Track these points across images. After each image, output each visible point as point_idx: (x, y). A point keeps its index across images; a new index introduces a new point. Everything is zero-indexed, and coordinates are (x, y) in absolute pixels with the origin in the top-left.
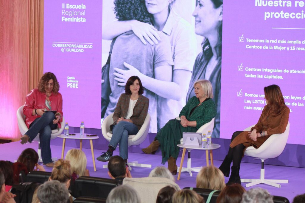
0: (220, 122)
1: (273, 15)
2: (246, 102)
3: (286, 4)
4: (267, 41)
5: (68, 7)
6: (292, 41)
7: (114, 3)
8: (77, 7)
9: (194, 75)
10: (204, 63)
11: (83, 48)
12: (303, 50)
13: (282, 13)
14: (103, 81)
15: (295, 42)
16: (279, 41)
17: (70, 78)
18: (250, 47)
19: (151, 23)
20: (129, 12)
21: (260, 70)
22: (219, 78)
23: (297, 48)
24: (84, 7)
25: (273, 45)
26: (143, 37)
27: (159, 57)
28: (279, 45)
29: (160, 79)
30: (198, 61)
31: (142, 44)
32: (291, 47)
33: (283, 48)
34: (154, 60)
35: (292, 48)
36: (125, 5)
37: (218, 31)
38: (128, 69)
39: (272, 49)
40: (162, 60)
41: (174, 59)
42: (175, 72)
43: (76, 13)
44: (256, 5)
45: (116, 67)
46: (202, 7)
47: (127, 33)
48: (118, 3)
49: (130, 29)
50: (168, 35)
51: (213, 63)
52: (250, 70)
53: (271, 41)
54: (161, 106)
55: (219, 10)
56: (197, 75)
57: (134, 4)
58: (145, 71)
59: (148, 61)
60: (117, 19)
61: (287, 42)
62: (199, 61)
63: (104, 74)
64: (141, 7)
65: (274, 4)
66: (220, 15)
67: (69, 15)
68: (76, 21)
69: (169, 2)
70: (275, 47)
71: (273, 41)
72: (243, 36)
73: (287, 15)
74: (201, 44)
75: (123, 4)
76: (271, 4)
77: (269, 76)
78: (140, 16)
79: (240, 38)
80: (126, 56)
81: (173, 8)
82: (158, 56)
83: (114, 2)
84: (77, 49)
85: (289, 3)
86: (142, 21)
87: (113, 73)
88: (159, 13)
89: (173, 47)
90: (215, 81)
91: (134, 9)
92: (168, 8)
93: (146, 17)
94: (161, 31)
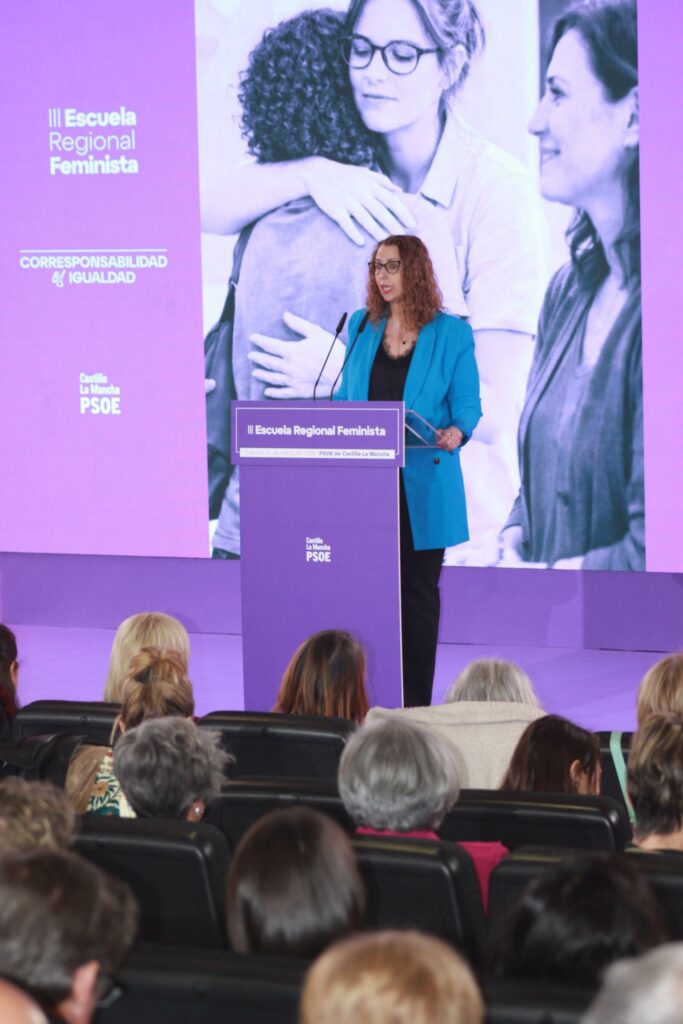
0: (646, 513)
5: (72, 121)
7: (241, 101)
8: (103, 119)
9: (544, 348)
10: (576, 303)
11: (134, 266)
14: (211, 384)
17: (88, 379)
19: (378, 168)
20: (295, 129)
22: (635, 352)
24: (130, 119)
26: (350, 220)
30: (556, 295)
31: (348, 243)
36: (279, 104)
37: (622, 185)
38: (299, 337)
41: (466, 292)
43: (100, 143)
45: (255, 332)
46: (562, 101)
47: (291, 207)
48: (252, 100)
49: (304, 192)
50: (442, 206)
51: (612, 299)
55: (626, 107)
56: (553, 349)
57: (311, 100)
60: (255, 158)
62: (560, 294)
63: (215, 361)
64: (340, 111)
66: (630, 124)
67: (75, 149)
68: (103, 171)
69: (439, 85)
74: (563, 235)
75: (274, 99)
78: (335, 141)
80: (289, 291)
81: (455, 109)
83: (239, 96)
84: (110, 273)
86: (345, 161)
87: (247, 353)
88: (406, 128)
89: (462, 250)
90: (618, 363)
91: (313, 118)
92: (440, 108)
93: (359, 147)
94: (415, 192)
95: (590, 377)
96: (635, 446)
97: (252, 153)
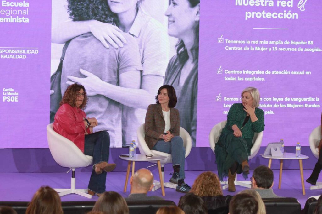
0: (197, 130)
1: (255, 15)
2: (225, 107)
3: (268, 3)
4: (248, 42)
5: (4, 4)
6: (274, 42)
7: (68, 1)
8: (16, 4)
9: (167, 80)
10: (178, 67)
11: (26, 53)
12: (285, 51)
13: (264, 13)
14: (53, 91)
15: (277, 43)
16: (261, 42)
17: (6, 90)
18: (230, 48)
19: (115, 24)
20: (87, 11)
21: (241, 72)
22: (195, 82)
23: (279, 49)
24: (27, 5)
25: (254, 46)
26: (104, 40)
27: (124, 62)
28: (261, 46)
29: (125, 87)
30: (171, 65)
31: (103, 47)
32: (273, 48)
33: (265, 49)
34: (118, 66)
35: (274, 49)
36: (81, 3)
37: (194, 32)
38: (85, 76)
39: (253, 50)
40: (128, 65)
41: (142, 63)
42: (143, 78)
43: (15, 12)
44: (236, 4)
45: (69, 75)
46: (176, 6)
47: (84, 35)
49: (88, 31)
50: (136, 37)
51: (189, 66)
52: (229, 72)
53: (252, 42)
54: (127, 116)
55: (196, 9)
56: (170, 80)
57: (93, 2)
58: (107, 78)
59: (111, 66)
60: (72, 19)
61: (269, 42)
62: (173, 64)
63: (54, 84)
64: (103, 6)
65: (255, 3)
66: (197, 14)
67: (5, 14)
68: (16, 22)
70: (256, 47)
71: (254, 42)
72: (221, 37)
73: (269, 15)
74: (175, 47)
75: (80, 1)
76: (252, 4)
77: (250, 78)
78: (100, 15)
79: (219, 39)
80: (82, 62)
81: (141, 8)
82: (123, 60)
84: (16, 55)
85: (271, 2)
86: (104, 21)
87: (66, 82)
88: (125, 12)
89: (142, 51)
90: (190, 85)
91: (93, 8)
92: (136, 6)
93: (109, 17)
94: (127, 32)
95: (181, 89)
96: (194, 110)
97: (71, 18)
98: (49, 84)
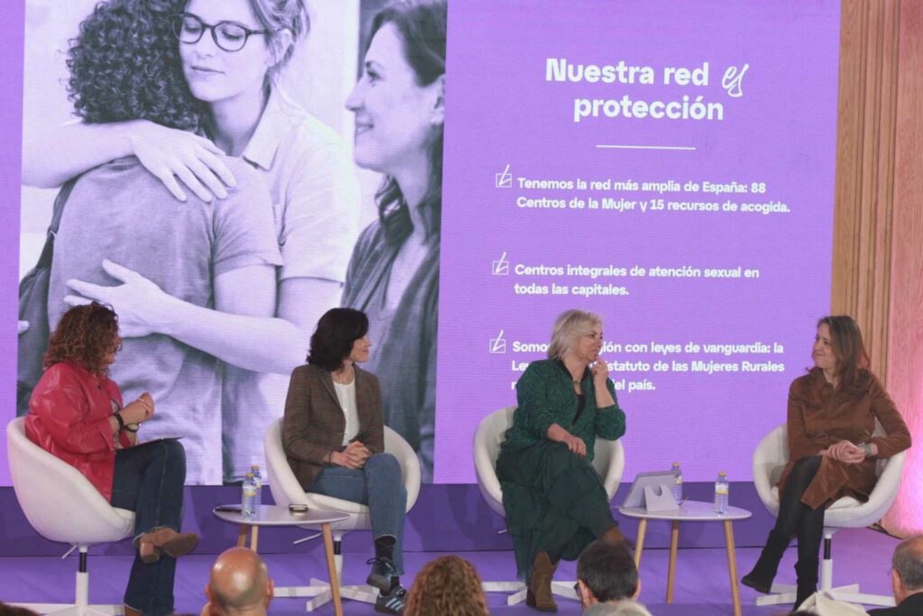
0: (436, 434)
1: (601, 108)
2: (517, 369)
3: (637, 75)
4: (582, 185)
6: (654, 185)
7: (69, 66)
9: (351, 294)
10: (382, 256)
12: (687, 210)
13: (626, 102)
14: (25, 324)
15: (664, 187)
16: (619, 185)
18: (531, 203)
19: (203, 132)
20: (123, 94)
21: (560, 271)
22: (432, 298)
23: (669, 204)
25: (599, 195)
27: (229, 242)
28: (617, 195)
29: (232, 311)
30: (364, 250)
31: (170, 199)
32: (653, 202)
33: (629, 205)
34: (213, 251)
35: (656, 206)
36: (108, 71)
37: (428, 157)
38: (117, 282)
39: (597, 207)
40: (241, 248)
41: (281, 245)
42: (284, 285)
44: (549, 78)
45: (73, 277)
46: (377, 82)
47: (116, 164)
48: (80, 65)
49: (128, 151)
50: (264, 169)
51: (415, 253)
52: (529, 271)
53: (592, 184)
54: (236, 397)
55: (433, 92)
56: (360, 294)
57: (140, 68)
58: (181, 286)
59: (193, 253)
60: (81, 119)
61: (640, 186)
62: (368, 248)
63: (30, 303)
64: (168, 81)
65: (602, 75)
66: (436, 106)
69: (265, 63)
70: (604, 201)
71: (599, 186)
72: (506, 170)
73: (640, 109)
74: (373, 198)
75: (103, 66)
76: (592, 77)
77: (588, 288)
78: (162, 107)
79: (500, 177)
80: (110, 240)
81: (279, 87)
82: (227, 236)
83: (67, 61)
85: (647, 72)
86: (171, 125)
87: (64, 297)
88: (231, 98)
89: (279, 208)
90: (417, 309)
91: (142, 85)
92: (264, 83)
93: (185, 113)
94: (237, 156)
95: (391, 319)
96: (429, 378)
97: (78, 114)
98: (15, 303)
